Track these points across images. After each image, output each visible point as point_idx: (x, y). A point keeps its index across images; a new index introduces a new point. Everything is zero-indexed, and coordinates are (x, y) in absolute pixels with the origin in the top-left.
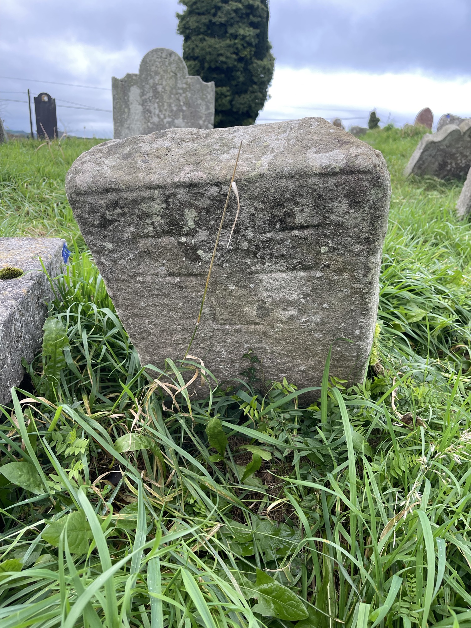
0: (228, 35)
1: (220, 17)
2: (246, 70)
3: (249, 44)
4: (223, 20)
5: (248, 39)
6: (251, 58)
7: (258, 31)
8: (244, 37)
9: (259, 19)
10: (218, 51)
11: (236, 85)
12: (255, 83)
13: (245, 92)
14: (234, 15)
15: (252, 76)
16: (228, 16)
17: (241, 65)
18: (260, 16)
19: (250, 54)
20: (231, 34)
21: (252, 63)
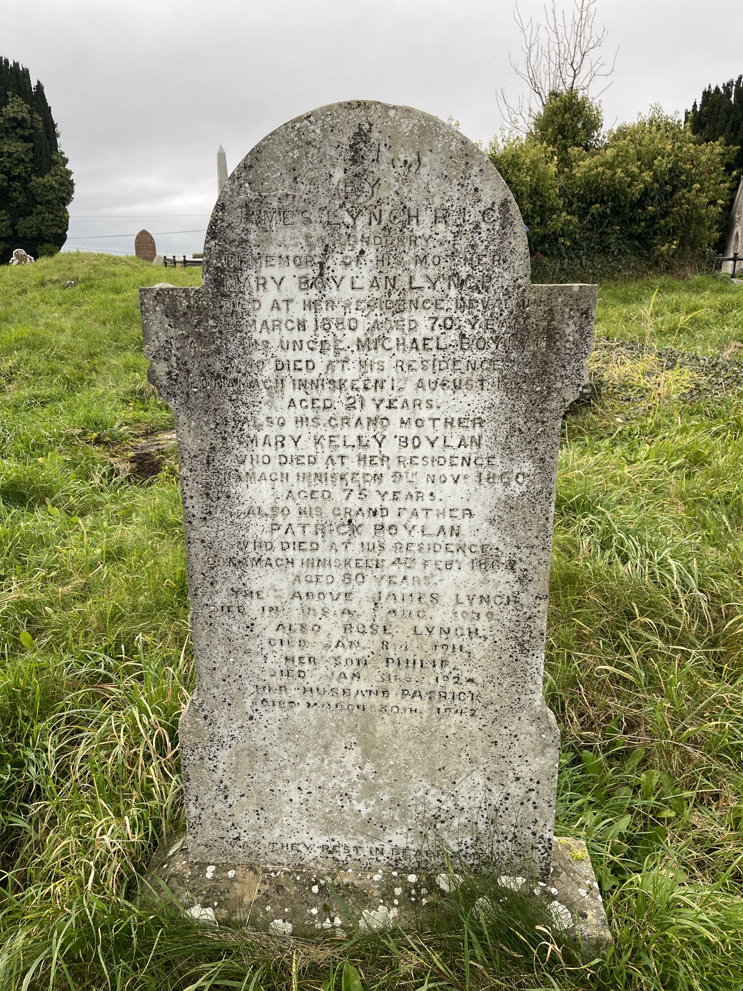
2: (25, 189)
3: (22, 161)
5: (15, 156)
6: (30, 176)
7: (32, 145)
8: (10, 155)
9: (32, 131)
11: (17, 207)
12: (40, 203)
13: (31, 213)
15: (34, 195)
17: (16, 184)
18: (33, 127)
19: (26, 172)
21: (31, 180)
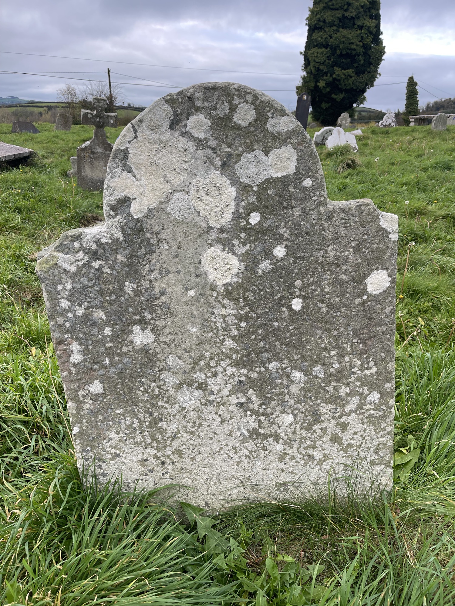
0: (356, 26)
1: (351, 12)
4: (353, 14)
10: (350, 40)
14: (362, 10)
16: (358, 11)
20: (358, 26)
